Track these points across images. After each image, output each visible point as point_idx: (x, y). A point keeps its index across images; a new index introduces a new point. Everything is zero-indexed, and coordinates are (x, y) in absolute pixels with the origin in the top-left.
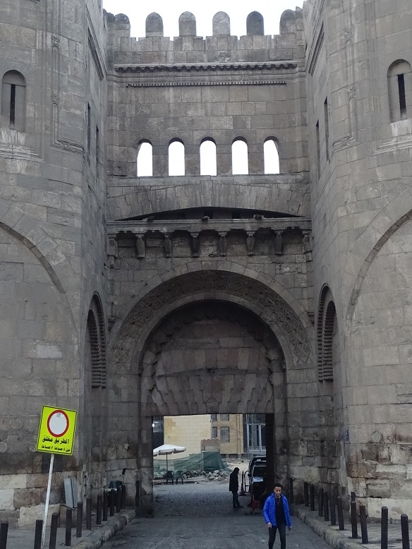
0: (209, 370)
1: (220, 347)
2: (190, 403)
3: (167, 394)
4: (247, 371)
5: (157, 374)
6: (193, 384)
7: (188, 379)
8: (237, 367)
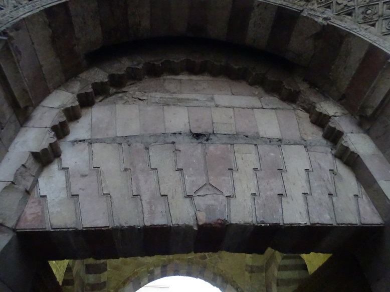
0: (197, 136)
1: (217, 106)
2: (146, 197)
3: (84, 176)
4: (280, 140)
5: (71, 137)
6: (159, 157)
7: (147, 149)
8: (257, 133)
